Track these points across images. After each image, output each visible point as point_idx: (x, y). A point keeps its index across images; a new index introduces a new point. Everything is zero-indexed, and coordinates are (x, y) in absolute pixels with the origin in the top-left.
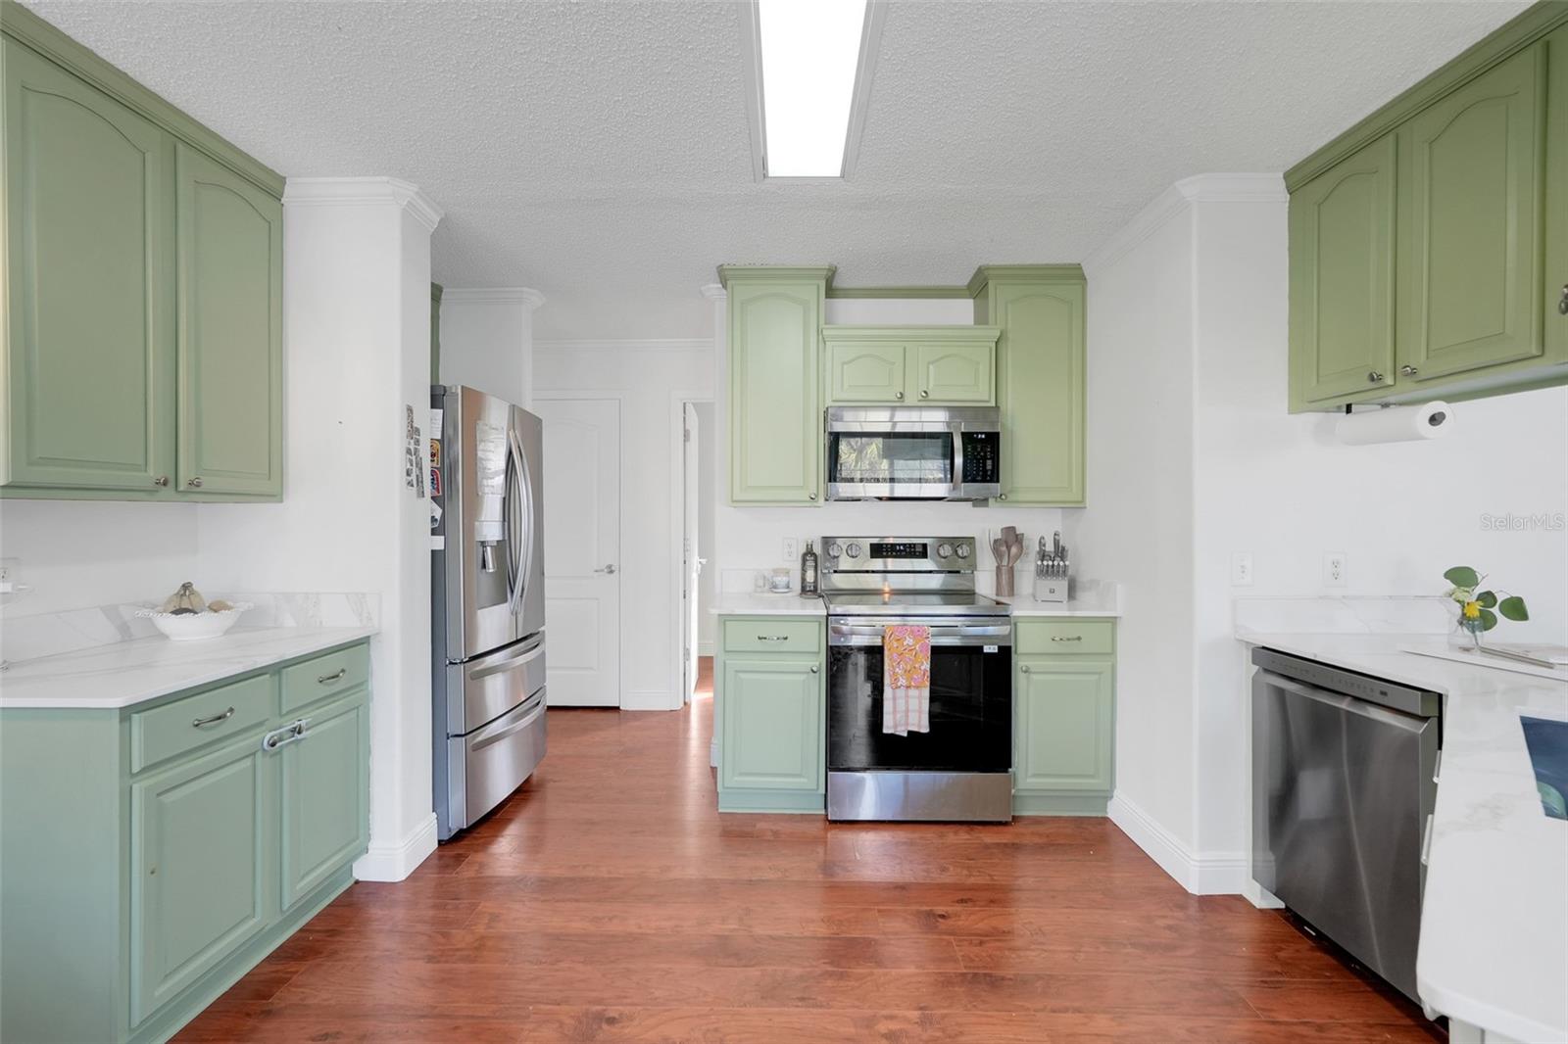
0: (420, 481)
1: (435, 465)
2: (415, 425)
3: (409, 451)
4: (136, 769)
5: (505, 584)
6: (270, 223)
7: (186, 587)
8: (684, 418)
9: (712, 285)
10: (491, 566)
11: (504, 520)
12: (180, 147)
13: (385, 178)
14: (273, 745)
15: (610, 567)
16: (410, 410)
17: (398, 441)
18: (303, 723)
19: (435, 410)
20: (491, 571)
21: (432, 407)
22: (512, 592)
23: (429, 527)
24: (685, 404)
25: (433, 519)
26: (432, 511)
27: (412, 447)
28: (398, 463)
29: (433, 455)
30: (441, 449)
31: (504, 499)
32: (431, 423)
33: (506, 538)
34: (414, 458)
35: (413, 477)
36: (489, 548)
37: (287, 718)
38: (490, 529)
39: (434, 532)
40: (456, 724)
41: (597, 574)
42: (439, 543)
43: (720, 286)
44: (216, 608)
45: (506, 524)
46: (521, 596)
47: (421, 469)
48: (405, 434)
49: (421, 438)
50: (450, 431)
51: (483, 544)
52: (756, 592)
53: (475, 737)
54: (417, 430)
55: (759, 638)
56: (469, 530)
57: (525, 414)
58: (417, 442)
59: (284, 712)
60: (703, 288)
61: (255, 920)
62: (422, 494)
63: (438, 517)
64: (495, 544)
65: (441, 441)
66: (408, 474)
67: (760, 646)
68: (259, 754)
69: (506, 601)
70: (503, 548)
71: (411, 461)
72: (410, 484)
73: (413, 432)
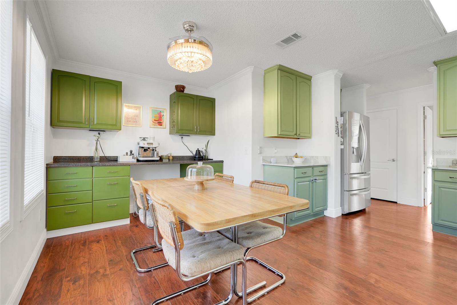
0: (338, 133)
1: (341, 129)
2: (337, 121)
3: (336, 127)
4: (295, 178)
5: (359, 158)
6: (309, 86)
7: (296, 154)
8: (424, 112)
9: (431, 68)
10: (355, 153)
11: (358, 142)
12: (298, 77)
13: (331, 70)
14: (312, 181)
15: (393, 159)
16: (336, 118)
17: (334, 124)
18: (317, 178)
19: (342, 117)
20: (355, 154)
21: (341, 117)
22: (361, 160)
23: (340, 143)
24: (424, 107)
25: (341, 142)
26: (341, 140)
27: (337, 126)
28: (334, 129)
29: (341, 127)
30: (344, 125)
31: (359, 137)
32: (341, 120)
33: (359, 147)
34: (337, 128)
35: (337, 132)
36: (355, 149)
37: (314, 177)
38: (355, 144)
39: (341, 144)
40: (346, 188)
41: (388, 161)
42: (342, 147)
43: (436, 67)
44: (301, 157)
45: (359, 143)
46: (363, 162)
47: (338, 130)
48: (335, 123)
49: (339, 124)
50: (345, 122)
51: (353, 148)
52: (453, 165)
53: (351, 192)
54: (338, 122)
55: (450, 177)
56: (350, 144)
57: (364, 116)
58: (338, 125)
59: (314, 175)
60: (428, 69)
61: (309, 211)
62: (339, 136)
63: (342, 141)
64: (356, 148)
65: (343, 124)
66: (336, 132)
67: (450, 180)
68: (310, 182)
69: (359, 162)
70: (359, 149)
71: (336, 129)
72: (336, 134)
73: (337, 122)
